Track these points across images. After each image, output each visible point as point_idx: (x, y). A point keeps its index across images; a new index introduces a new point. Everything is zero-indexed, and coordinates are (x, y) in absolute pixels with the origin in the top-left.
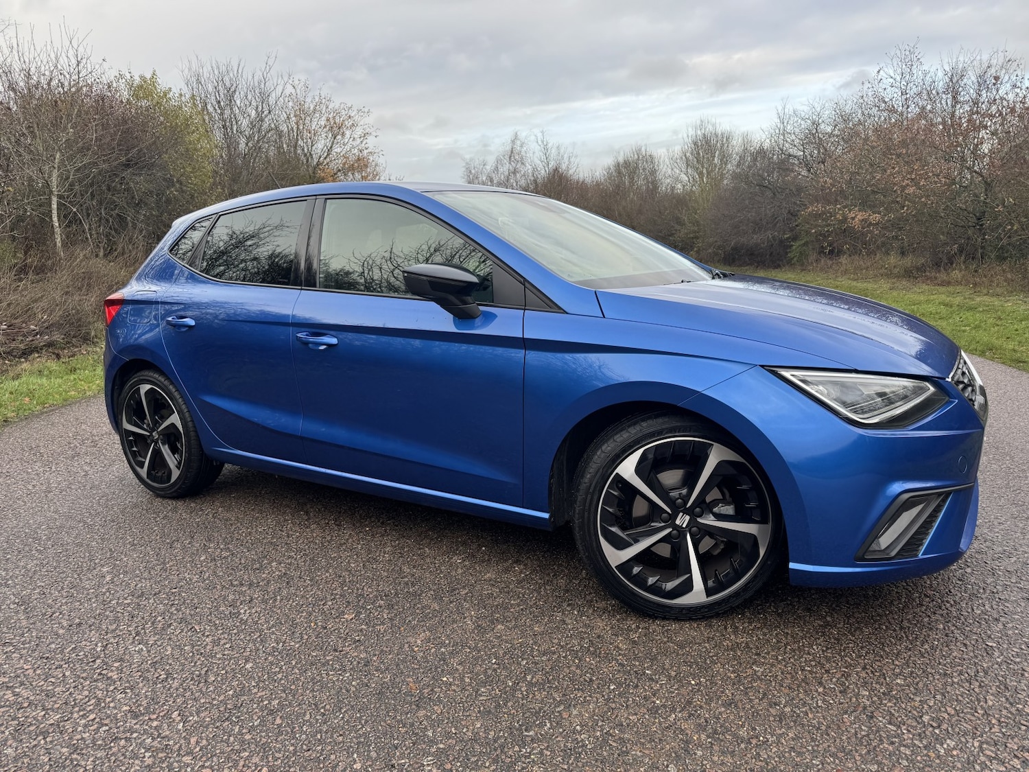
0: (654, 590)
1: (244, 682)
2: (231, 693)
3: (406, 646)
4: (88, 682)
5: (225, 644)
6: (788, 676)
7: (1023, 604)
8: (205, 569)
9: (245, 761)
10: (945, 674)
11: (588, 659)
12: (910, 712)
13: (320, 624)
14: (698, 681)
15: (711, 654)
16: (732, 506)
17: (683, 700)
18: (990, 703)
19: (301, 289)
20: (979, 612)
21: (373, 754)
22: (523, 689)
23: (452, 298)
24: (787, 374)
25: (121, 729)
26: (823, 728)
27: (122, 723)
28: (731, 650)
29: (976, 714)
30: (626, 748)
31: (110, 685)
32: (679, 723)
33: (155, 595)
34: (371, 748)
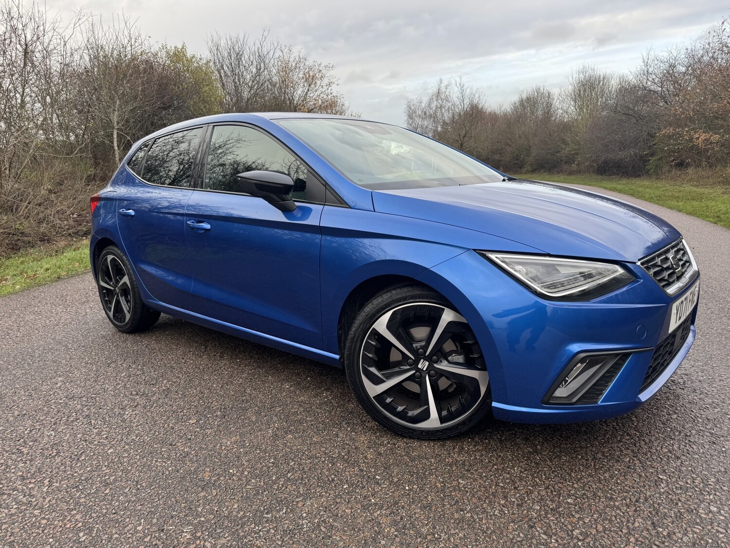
0: (402, 415)
1: (101, 462)
2: (88, 469)
3: (219, 445)
4: (8, 454)
5: (104, 435)
6: (483, 489)
7: (707, 447)
8: (120, 382)
9: (71, 517)
10: (611, 498)
11: (339, 464)
12: (565, 526)
13: (171, 425)
14: (411, 487)
15: (432, 468)
16: (462, 356)
17: (392, 501)
18: (637, 524)
19: (194, 190)
20: (667, 450)
21: (155, 521)
22: (280, 483)
23: (273, 196)
24: (493, 256)
25: (9, 487)
26: (489, 532)
27: (12, 484)
28: (450, 465)
29: (620, 533)
30: (331, 534)
31: (19, 457)
32: (380, 518)
33: (80, 398)
34: (156, 516)
